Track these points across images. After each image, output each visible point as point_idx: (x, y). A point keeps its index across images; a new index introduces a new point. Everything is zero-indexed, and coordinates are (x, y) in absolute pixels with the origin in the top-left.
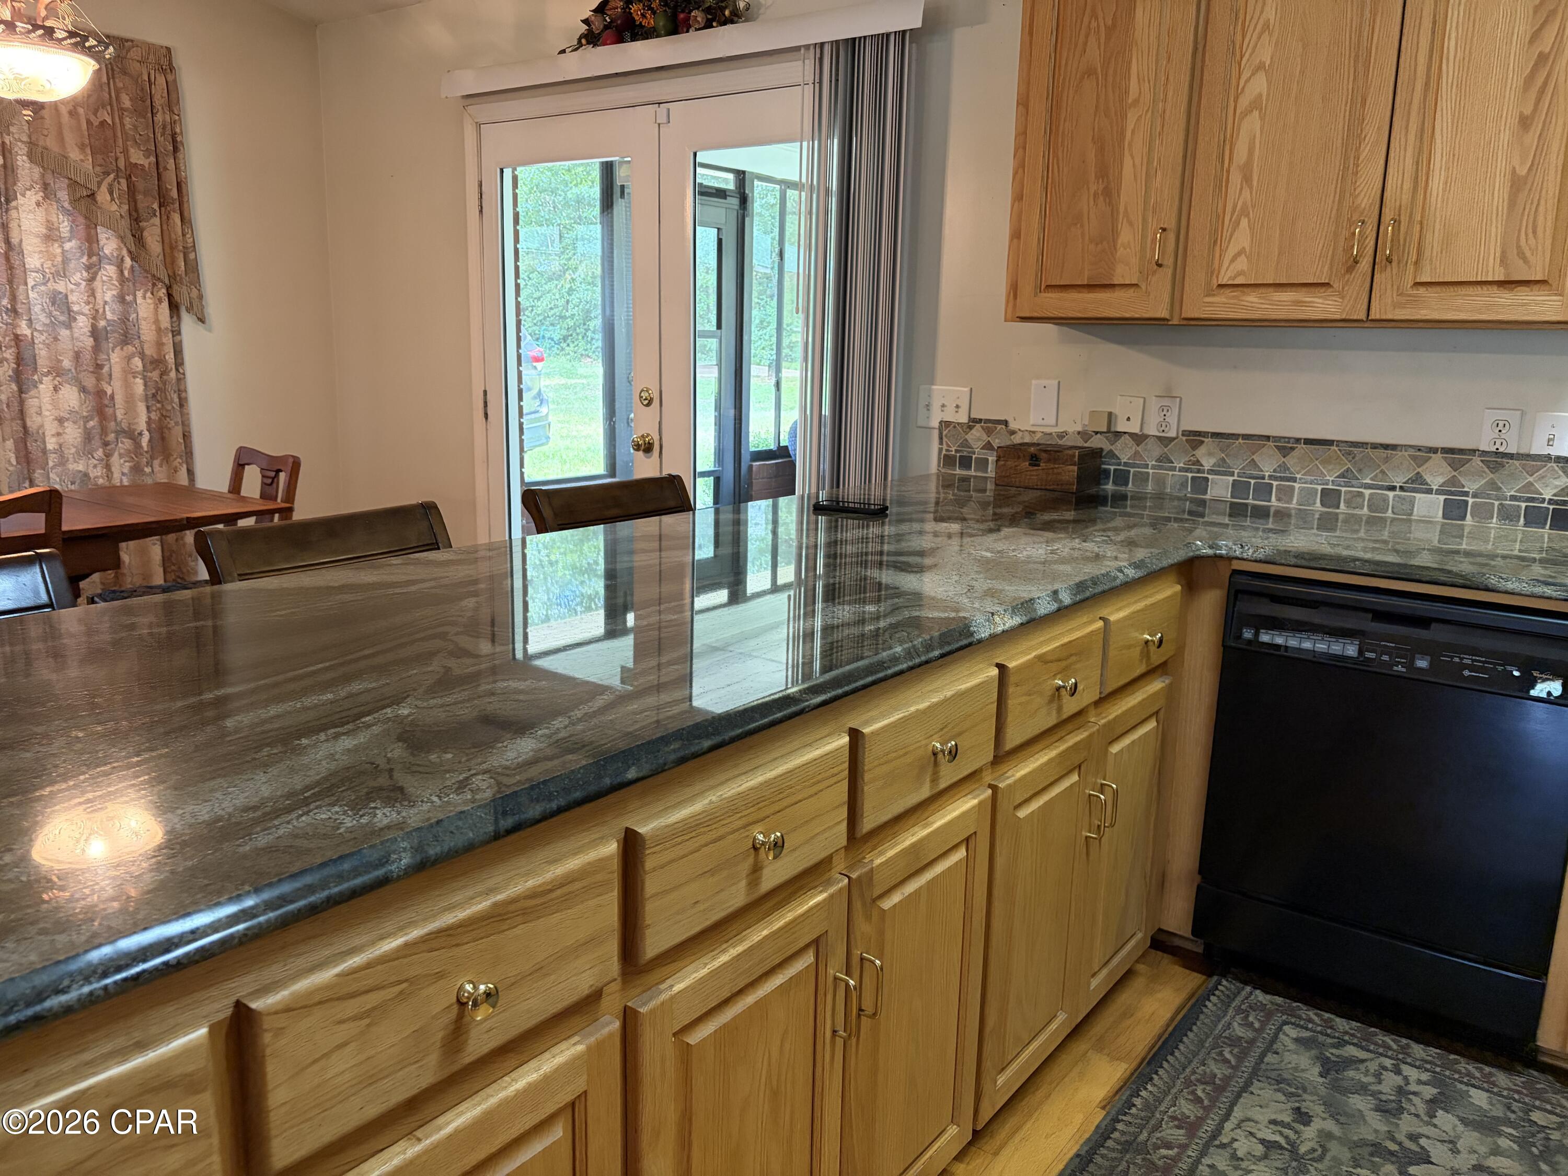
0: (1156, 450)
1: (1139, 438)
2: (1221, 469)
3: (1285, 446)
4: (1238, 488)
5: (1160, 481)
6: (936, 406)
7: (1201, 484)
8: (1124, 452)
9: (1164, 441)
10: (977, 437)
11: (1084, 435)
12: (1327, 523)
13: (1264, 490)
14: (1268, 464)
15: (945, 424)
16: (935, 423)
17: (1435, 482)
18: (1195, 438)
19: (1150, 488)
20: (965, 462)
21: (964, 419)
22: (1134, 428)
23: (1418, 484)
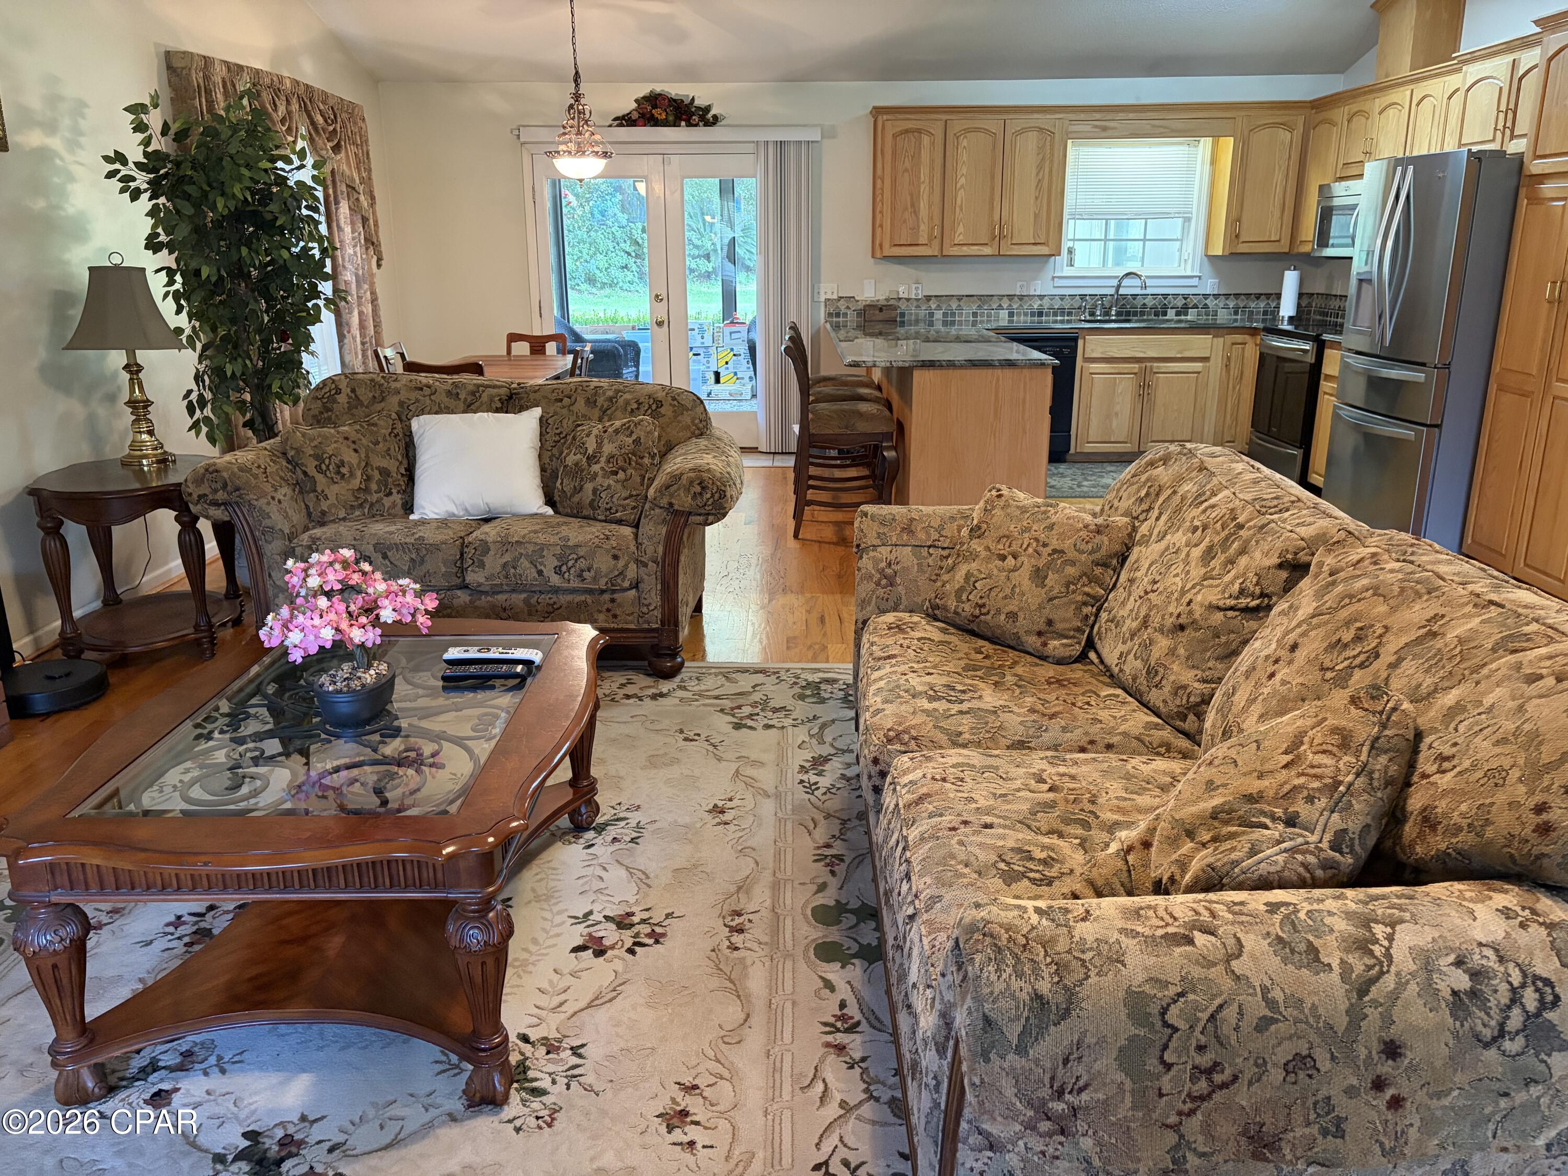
0: (915, 303)
1: (908, 300)
2: (939, 308)
3: (960, 298)
4: (945, 315)
5: (917, 315)
6: (822, 293)
7: (931, 315)
8: (903, 306)
9: (918, 300)
10: (842, 305)
11: (887, 300)
12: (974, 324)
13: (953, 314)
14: (954, 306)
15: (827, 300)
16: (822, 299)
17: (1005, 306)
18: (928, 298)
19: (913, 317)
20: (838, 315)
21: (835, 297)
22: (906, 296)
23: (1000, 307)
